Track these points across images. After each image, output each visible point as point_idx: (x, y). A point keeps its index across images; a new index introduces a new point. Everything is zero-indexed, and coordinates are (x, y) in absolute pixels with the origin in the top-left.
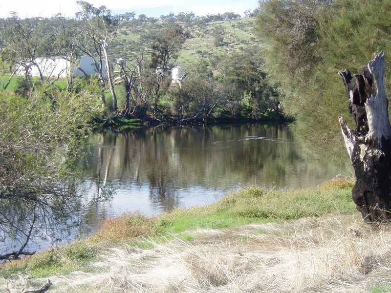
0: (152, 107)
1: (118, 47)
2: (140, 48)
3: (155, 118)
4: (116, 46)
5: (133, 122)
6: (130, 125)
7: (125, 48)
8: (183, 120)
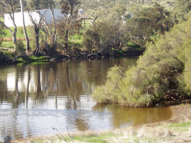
0: (64, 45)
1: (112, 3)
2: (127, 3)
3: (66, 54)
4: (110, 2)
5: (42, 59)
6: (39, 61)
7: (116, 3)
8: (89, 55)
